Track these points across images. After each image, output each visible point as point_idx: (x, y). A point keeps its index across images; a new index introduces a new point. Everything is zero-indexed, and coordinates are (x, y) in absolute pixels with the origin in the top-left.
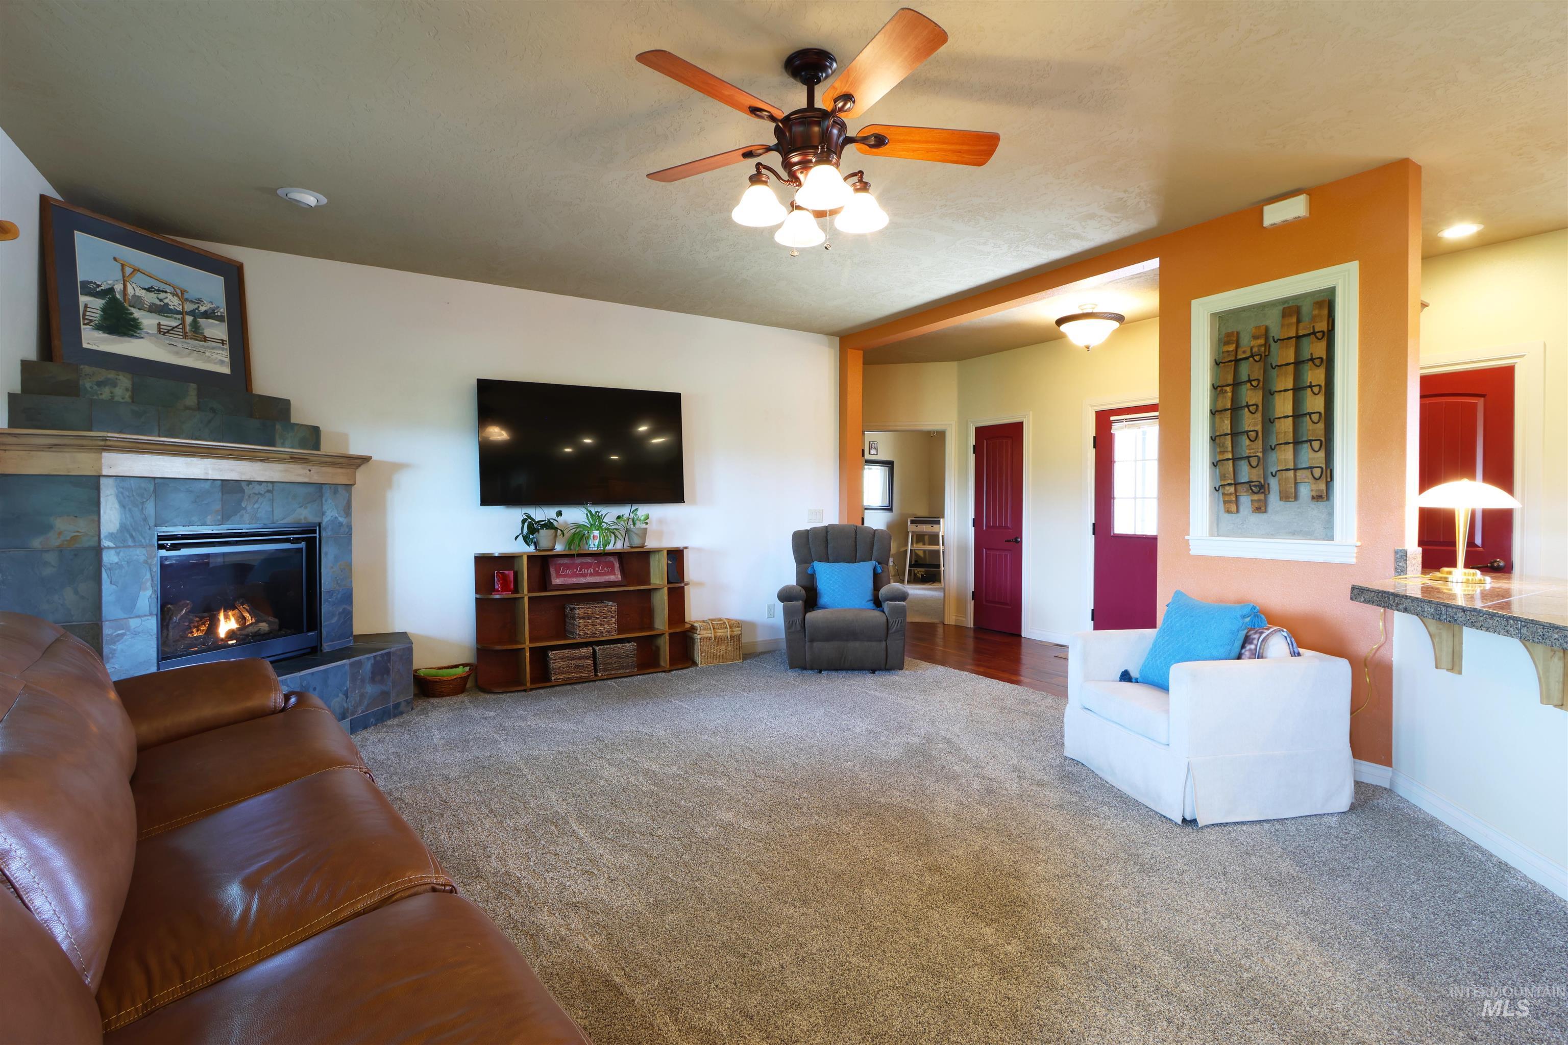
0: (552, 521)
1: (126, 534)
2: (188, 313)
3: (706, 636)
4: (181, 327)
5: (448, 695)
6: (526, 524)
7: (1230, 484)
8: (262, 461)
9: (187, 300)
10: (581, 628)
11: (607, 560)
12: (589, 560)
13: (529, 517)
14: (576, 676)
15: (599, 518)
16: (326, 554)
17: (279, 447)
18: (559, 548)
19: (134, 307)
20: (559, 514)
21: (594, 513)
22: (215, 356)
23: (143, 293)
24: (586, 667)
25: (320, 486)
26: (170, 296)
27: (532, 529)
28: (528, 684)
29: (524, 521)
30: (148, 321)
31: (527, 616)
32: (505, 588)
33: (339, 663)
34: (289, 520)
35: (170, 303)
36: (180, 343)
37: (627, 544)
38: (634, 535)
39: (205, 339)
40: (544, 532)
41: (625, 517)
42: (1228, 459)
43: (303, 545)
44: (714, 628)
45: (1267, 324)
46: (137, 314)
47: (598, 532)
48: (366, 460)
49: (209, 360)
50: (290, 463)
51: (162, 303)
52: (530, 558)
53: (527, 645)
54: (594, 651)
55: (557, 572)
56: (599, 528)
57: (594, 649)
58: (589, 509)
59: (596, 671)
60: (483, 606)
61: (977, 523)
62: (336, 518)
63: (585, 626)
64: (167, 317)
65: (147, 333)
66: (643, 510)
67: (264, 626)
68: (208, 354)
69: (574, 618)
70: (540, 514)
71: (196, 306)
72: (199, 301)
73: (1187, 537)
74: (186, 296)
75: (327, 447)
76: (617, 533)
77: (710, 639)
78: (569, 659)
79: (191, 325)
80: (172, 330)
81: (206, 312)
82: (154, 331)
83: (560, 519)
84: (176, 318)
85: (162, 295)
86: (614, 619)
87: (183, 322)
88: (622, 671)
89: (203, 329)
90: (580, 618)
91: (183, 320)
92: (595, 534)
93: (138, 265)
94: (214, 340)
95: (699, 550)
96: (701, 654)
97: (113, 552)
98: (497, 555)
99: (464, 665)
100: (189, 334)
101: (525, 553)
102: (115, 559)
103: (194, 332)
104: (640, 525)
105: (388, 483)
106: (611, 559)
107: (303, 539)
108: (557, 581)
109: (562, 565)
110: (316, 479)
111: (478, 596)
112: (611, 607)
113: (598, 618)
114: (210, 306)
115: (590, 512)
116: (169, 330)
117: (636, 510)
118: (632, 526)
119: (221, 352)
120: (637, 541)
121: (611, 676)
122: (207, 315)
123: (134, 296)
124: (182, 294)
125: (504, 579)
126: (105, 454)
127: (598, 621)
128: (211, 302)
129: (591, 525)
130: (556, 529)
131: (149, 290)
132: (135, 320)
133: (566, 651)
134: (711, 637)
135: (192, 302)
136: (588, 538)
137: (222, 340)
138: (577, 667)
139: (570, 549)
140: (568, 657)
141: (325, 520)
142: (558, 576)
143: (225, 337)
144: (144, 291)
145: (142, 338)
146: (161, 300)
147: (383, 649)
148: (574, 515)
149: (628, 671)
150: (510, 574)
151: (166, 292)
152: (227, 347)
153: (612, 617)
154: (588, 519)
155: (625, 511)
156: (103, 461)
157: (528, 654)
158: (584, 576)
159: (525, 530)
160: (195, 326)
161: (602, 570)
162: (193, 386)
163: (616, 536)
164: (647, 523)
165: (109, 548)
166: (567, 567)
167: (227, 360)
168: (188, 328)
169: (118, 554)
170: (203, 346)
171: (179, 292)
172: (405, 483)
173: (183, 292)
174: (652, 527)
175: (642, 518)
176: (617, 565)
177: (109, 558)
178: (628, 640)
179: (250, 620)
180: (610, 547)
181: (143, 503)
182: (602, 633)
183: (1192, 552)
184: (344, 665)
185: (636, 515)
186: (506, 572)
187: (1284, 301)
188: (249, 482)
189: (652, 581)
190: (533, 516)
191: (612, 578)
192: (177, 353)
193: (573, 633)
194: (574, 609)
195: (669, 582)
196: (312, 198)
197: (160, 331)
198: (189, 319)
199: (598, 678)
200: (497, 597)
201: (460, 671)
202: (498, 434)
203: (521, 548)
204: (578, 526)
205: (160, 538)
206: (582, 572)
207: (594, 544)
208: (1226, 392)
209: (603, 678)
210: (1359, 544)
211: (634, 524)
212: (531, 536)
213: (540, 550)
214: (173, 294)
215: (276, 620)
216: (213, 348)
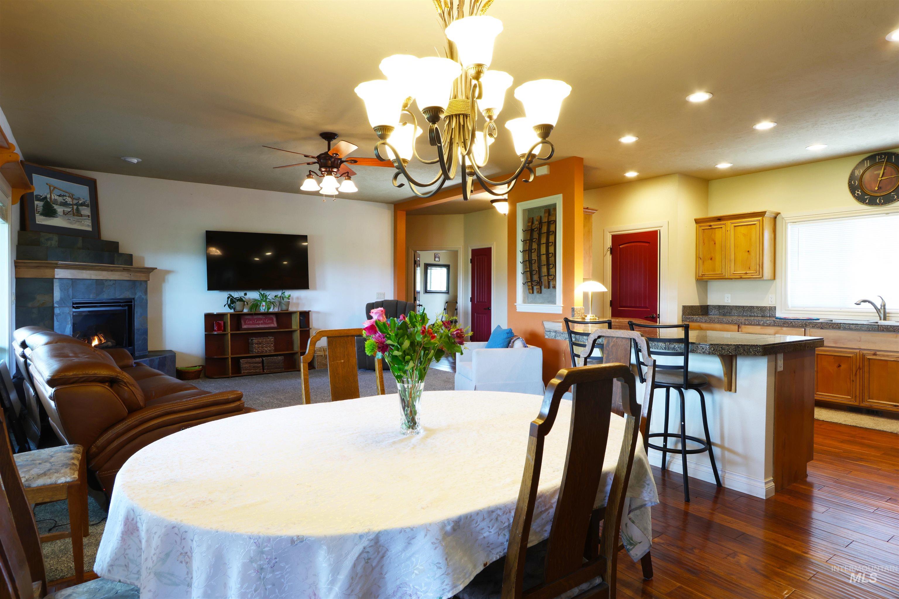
0: (242, 298)
1: (62, 301)
2: (75, 205)
3: (320, 354)
4: (72, 211)
5: (192, 379)
6: (229, 299)
7: (529, 282)
8: (112, 271)
9: (74, 199)
10: (256, 349)
11: (270, 317)
12: (260, 317)
13: (231, 296)
14: (254, 371)
15: (264, 297)
16: (137, 312)
17: (116, 265)
18: (245, 311)
19: (54, 204)
20: (246, 294)
21: (262, 293)
22: (85, 223)
23: (57, 197)
24: (259, 367)
25: (134, 282)
26: (67, 198)
27: (232, 301)
28: (230, 374)
29: (228, 298)
30: (60, 210)
31: (230, 343)
32: (219, 329)
33: (144, 359)
34: (121, 297)
35: (68, 201)
36: (72, 218)
37: (280, 309)
38: (283, 305)
39: (81, 216)
40: (238, 303)
41: (279, 296)
42: (528, 271)
43: (126, 308)
44: (324, 351)
45: (541, 215)
46: (55, 207)
47: (265, 303)
48: (153, 269)
49: (83, 225)
50: (123, 271)
51: (65, 201)
52: (231, 315)
53: (230, 356)
54: (263, 360)
55: (245, 322)
56: (265, 301)
57: (262, 359)
58: (260, 292)
59: (263, 369)
60: (208, 338)
61: (472, 300)
62: (141, 296)
63: (258, 348)
64: (66, 207)
65: (59, 215)
66: (287, 293)
67: (110, 344)
68: (83, 222)
69: (253, 344)
70: (236, 294)
71: (78, 201)
72: (79, 199)
73: (515, 304)
74: (74, 197)
75: (135, 264)
76: (274, 304)
77: (322, 356)
78: (250, 363)
79: (76, 210)
80: (69, 213)
81: (82, 203)
82: (62, 214)
83: (245, 297)
84: (70, 207)
85: (65, 198)
86: (272, 345)
87: (73, 209)
88: (276, 370)
89: (81, 211)
90: (256, 344)
91: (73, 208)
92: (263, 304)
93: (56, 185)
94: (85, 216)
95: (318, 313)
96: (317, 363)
97: (58, 309)
98: (215, 313)
99: (199, 366)
100: (75, 214)
101: (229, 313)
102: (59, 312)
103: (77, 213)
104: (285, 300)
105: (163, 280)
106: (272, 316)
107: (127, 305)
108: (245, 327)
109: (247, 319)
110: (133, 278)
111: (206, 333)
112: (271, 339)
113: (264, 344)
114: (83, 200)
115: (261, 293)
116: (68, 213)
117: (284, 292)
118: (282, 300)
119: (88, 221)
120: (284, 308)
121: (271, 372)
122: (83, 204)
123: (54, 199)
124: (72, 196)
125: (219, 325)
126: (56, 270)
127: (264, 345)
128: (84, 199)
129: (261, 299)
130: (244, 301)
131: (59, 196)
132: (55, 210)
133: (249, 359)
134: (322, 355)
135: (76, 199)
136: (260, 306)
137: (88, 215)
138: (254, 367)
139: (251, 311)
140: (250, 362)
141: (137, 297)
142: (245, 324)
143: (89, 214)
144: (58, 197)
145: (57, 217)
146: (64, 200)
147: (163, 355)
148: (253, 295)
149: (279, 370)
150: (222, 323)
151: (66, 196)
152: (90, 218)
153: (272, 344)
154: (260, 297)
155: (279, 293)
156: (55, 272)
157: (230, 360)
158: (259, 324)
159: (229, 302)
160: (78, 210)
161: (267, 321)
162: (81, 238)
163: (274, 305)
164: (289, 299)
165: (56, 307)
166: (250, 320)
167: (90, 224)
168: (75, 211)
169: (59, 309)
170: (81, 219)
171: (71, 195)
172: (171, 279)
173: (73, 195)
174: (293, 301)
175: (287, 297)
176: (275, 319)
177: (57, 311)
178: (280, 355)
179: (103, 341)
180: (271, 310)
181: (68, 289)
182: (266, 351)
183: (517, 311)
184: (147, 360)
185: (284, 295)
186: (220, 322)
187: (546, 206)
188: (106, 280)
189: (293, 328)
190: (233, 295)
191: (272, 325)
192: (71, 223)
193: (252, 351)
194: (253, 339)
195: (300, 328)
196: (135, 160)
197: (64, 214)
198: (75, 207)
199: (263, 373)
200: (216, 333)
201: (197, 368)
202: (215, 251)
203: (227, 310)
204: (255, 300)
205: (73, 304)
206: (257, 322)
207: (263, 309)
208: (527, 243)
209: (266, 373)
210: (563, 306)
211: (283, 299)
212: (232, 305)
213: (236, 312)
214: (69, 197)
215: (115, 341)
216: (85, 219)
